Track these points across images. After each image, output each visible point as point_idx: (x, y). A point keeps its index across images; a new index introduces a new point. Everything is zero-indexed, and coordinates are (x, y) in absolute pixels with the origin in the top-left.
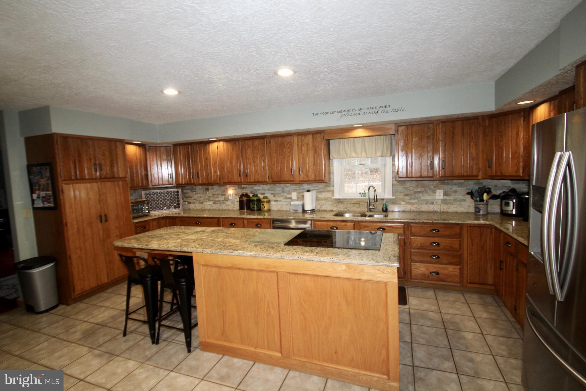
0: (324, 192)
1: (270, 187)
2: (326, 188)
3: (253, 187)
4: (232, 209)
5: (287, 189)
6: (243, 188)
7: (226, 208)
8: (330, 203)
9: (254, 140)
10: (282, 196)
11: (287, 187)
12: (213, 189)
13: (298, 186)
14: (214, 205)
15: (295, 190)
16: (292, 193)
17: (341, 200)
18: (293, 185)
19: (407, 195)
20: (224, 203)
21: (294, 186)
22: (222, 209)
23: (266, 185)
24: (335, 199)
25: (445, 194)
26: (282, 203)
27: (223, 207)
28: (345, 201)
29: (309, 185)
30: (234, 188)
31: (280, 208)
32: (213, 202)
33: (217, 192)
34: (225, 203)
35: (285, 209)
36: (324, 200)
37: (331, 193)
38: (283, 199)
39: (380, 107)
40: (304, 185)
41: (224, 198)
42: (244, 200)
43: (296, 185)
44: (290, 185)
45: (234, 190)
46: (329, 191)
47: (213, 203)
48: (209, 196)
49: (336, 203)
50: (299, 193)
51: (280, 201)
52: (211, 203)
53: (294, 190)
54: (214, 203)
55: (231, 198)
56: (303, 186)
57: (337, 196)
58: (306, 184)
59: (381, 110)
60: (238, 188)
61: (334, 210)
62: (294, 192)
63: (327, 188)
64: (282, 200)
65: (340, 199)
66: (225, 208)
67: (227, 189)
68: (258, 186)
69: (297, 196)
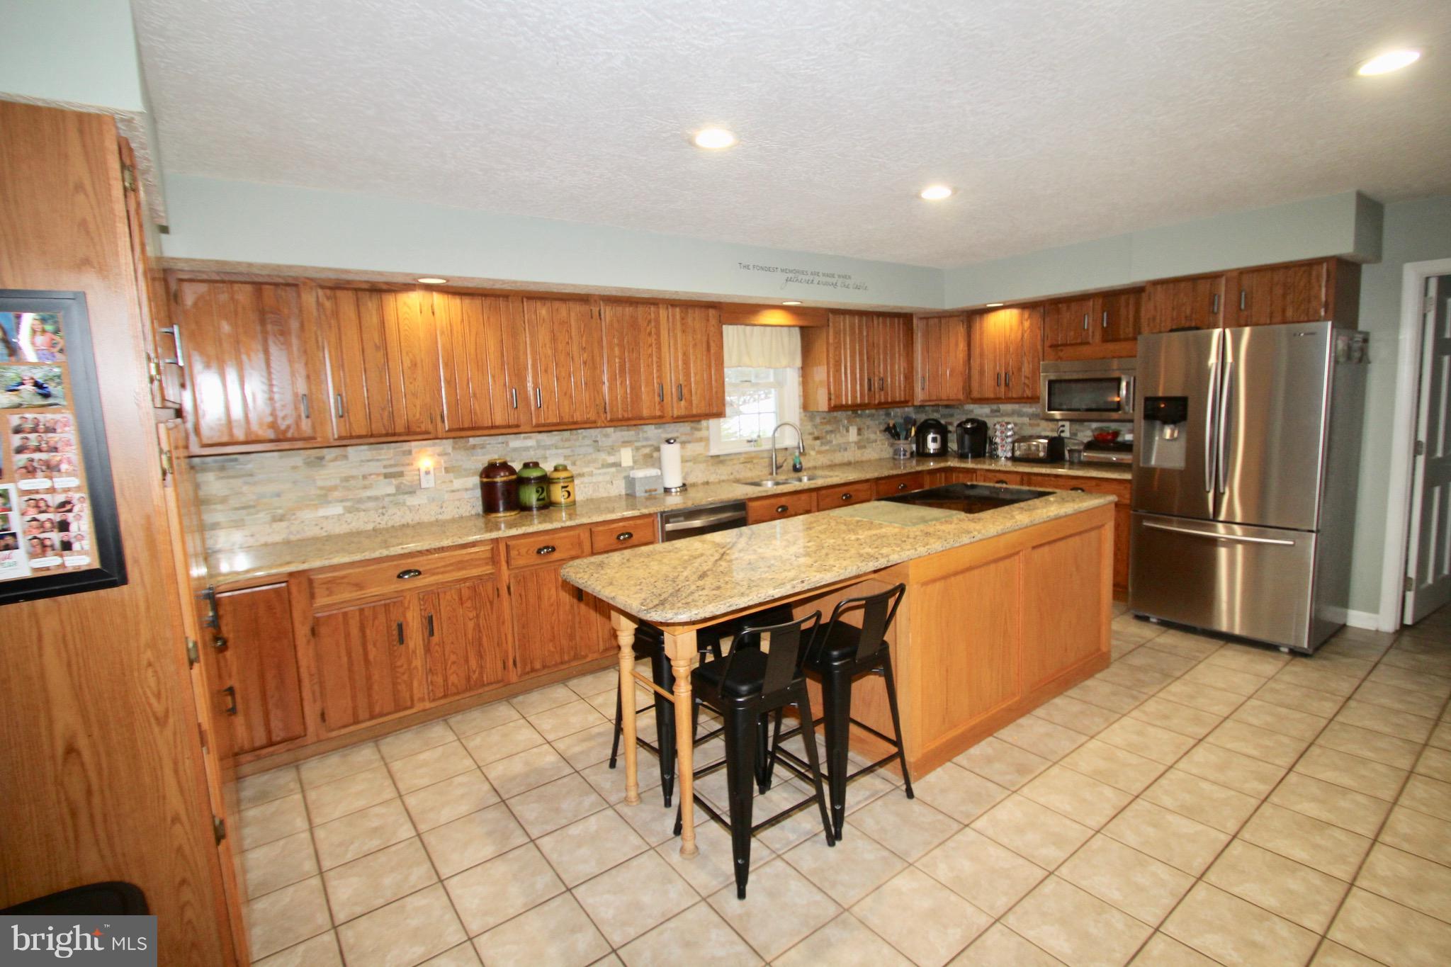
0: (689, 442)
1: (562, 440)
2: (693, 434)
3: (507, 443)
4: (433, 519)
5: (605, 442)
6: (474, 447)
7: (409, 518)
8: (702, 466)
9: (557, 304)
10: (594, 461)
11: (607, 436)
12: (345, 457)
13: (632, 433)
14: (349, 517)
15: (626, 443)
16: (619, 451)
17: (721, 458)
18: (621, 431)
19: (817, 438)
20: (397, 504)
21: (625, 433)
22: (390, 524)
23: (549, 434)
24: (712, 457)
25: (859, 431)
26: (594, 479)
27: (397, 517)
28: (728, 458)
29: (660, 428)
30: (438, 449)
31: (591, 492)
32: (348, 504)
33: (367, 469)
34: (404, 504)
35: (605, 495)
36: (690, 461)
37: (703, 444)
38: (599, 469)
39: (839, 276)
40: (646, 428)
41: (398, 488)
42: (497, 482)
43: (628, 430)
44: (614, 432)
45: (440, 455)
46: (701, 440)
47: (345, 508)
48: (321, 488)
49: (712, 465)
50: (638, 449)
51: (591, 474)
52: (337, 509)
53: (623, 442)
54: (349, 510)
55: (428, 482)
56: (646, 432)
57: (714, 452)
58: (653, 427)
59: (841, 280)
60: (454, 448)
61: (710, 481)
62: (626, 447)
63: (696, 433)
64: (596, 471)
65: (718, 456)
66: (404, 521)
67: (410, 452)
68: (525, 438)
69: (633, 457)
